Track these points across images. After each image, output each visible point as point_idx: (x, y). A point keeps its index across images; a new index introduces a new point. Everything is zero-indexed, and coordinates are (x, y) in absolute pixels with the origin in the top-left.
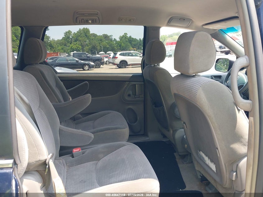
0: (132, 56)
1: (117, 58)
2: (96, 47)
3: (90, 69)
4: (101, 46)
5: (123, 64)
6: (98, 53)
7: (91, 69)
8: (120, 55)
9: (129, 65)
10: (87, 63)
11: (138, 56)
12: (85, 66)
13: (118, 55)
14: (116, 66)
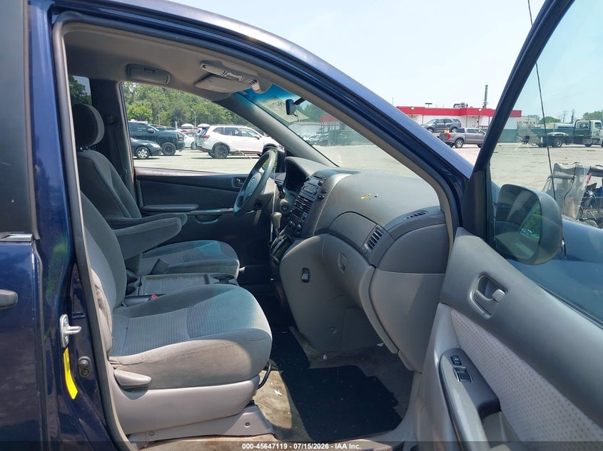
0: (240, 135)
1: (208, 137)
2: (182, 112)
3: (150, 157)
4: (192, 112)
5: (221, 151)
6: (180, 125)
7: (153, 157)
8: (215, 131)
9: (233, 153)
10: (145, 144)
11: (252, 137)
12: (141, 150)
13: (209, 132)
14: (207, 153)
